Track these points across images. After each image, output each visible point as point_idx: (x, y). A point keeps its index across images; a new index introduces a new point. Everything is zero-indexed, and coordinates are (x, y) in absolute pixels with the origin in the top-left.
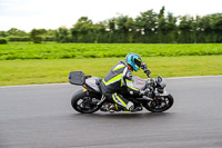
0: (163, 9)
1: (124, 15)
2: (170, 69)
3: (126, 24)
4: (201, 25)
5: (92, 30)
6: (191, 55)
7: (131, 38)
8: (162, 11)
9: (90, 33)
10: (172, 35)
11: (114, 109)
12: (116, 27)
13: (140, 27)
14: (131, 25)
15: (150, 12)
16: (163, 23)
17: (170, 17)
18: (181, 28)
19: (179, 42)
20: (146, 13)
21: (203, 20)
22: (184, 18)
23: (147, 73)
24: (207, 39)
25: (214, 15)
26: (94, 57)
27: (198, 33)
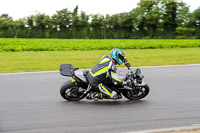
0: (77, 8)
1: (42, 13)
3: (43, 21)
4: (110, 23)
5: (12, 26)
6: (101, 49)
7: (47, 34)
8: (76, 10)
9: (10, 28)
10: (84, 31)
11: (99, 97)
12: (35, 24)
13: (56, 24)
14: (48, 22)
15: (65, 11)
16: (76, 21)
17: (83, 15)
18: (92, 25)
19: (91, 38)
20: (62, 12)
21: (112, 18)
22: (96, 16)
23: (128, 65)
24: (116, 35)
25: (122, 14)
26: (13, 50)
27: (108, 30)
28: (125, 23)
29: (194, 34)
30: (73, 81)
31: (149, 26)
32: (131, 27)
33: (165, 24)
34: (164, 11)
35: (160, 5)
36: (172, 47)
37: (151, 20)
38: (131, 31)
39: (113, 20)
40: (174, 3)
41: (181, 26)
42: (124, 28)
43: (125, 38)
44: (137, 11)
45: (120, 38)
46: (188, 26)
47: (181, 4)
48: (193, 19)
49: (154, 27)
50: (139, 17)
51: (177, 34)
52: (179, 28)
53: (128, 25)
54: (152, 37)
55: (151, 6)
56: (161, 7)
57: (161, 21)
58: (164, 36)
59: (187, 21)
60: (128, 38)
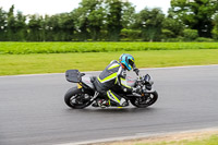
2: (20, 67)
4: (50, 24)
6: (39, 53)
8: (12, 10)
10: (21, 33)
11: (106, 105)
16: (12, 21)
17: (20, 15)
18: (30, 27)
19: (28, 40)
21: (52, 19)
22: (34, 17)
24: (56, 37)
27: (47, 32)
28: (66, 24)
29: (140, 36)
30: (80, 87)
31: (92, 27)
32: (73, 29)
33: (110, 26)
34: (108, 11)
35: (103, 5)
36: (117, 50)
37: (94, 21)
38: (72, 33)
39: (53, 21)
40: (119, 3)
41: (127, 27)
42: (65, 30)
43: (66, 40)
44: (79, 12)
45: (61, 41)
46: (134, 27)
47: (127, 4)
48: (139, 20)
49: (97, 28)
50: (81, 18)
51: (121, 36)
52: (124, 30)
53: (68, 27)
54: (96, 40)
55: (94, 5)
56: (104, 6)
57: (104, 22)
58: (108, 38)
59: (132, 22)
60: (70, 40)
